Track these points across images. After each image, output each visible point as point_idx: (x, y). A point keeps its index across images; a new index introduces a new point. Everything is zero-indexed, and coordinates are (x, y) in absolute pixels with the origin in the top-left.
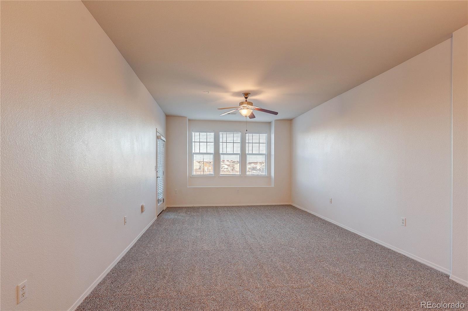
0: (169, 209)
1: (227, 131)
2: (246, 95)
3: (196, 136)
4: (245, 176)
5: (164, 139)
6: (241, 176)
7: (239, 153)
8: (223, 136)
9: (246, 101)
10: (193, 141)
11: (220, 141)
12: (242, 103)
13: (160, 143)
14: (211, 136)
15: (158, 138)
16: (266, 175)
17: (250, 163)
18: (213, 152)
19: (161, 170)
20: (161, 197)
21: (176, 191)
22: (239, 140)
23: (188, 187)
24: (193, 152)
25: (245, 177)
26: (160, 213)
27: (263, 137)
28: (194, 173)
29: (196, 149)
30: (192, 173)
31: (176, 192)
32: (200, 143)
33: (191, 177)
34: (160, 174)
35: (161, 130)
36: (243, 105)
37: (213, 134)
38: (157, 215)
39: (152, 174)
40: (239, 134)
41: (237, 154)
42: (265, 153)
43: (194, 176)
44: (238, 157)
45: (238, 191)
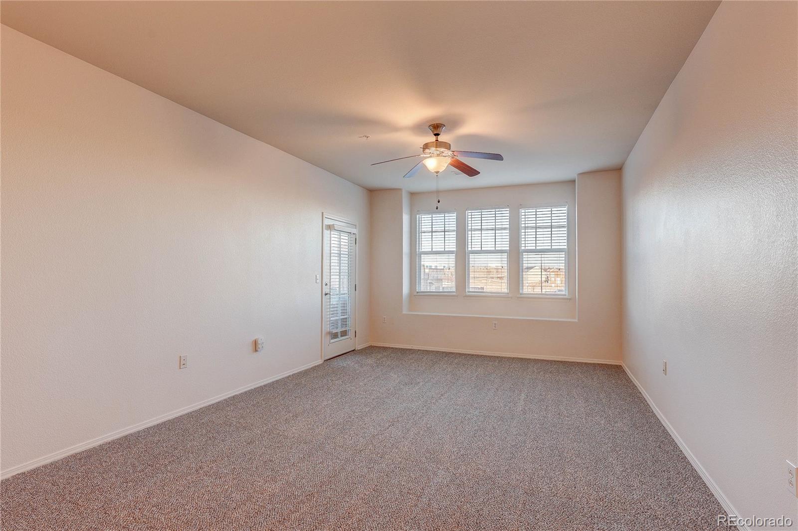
2: (436, 128)
3: (425, 221)
4: (518, 296)
5: (351, 230)
6: (511, 296)
7: (508, 249)
8: (474, 218)
9: (437, 141)
10: (426, 229)
11: (469, 228)
14: (452, 220)
15: (330, 229)
16: (565, 295)
18: (455, 250)
21: (384, 318)
22: (506, 223)
23: (404, 313)
24: (420, 250)
25: (518, 298)
26: (338, 354)
27: (560, 214)
29: (425, 244)
31: (384, 321)
32: (433, 234)
33: (414, 295)
35: (347, 216)
36: (429, 150)
37: (455, 215)
38: (327, 358)
40: (506, 212)
41: (502, 252)
42: (566, 247)
43: (421, 294)
44: (503, 257)
45: (495, 327)
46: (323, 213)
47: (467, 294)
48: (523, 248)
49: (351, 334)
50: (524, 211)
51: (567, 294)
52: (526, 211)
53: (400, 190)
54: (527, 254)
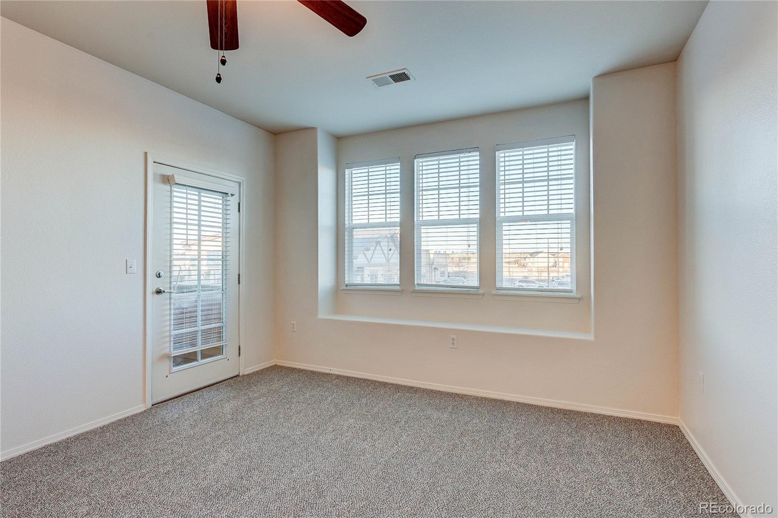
4: (493, 292)
6: (480, 291)
7: (478, 215)
16: (572, 292)
18: (400, 220)
21: (294, 325)
23: (319, 317)
25: (493, 295)
27: (563, 156)
31: (293, 328)
32: (370, 197)
33: (342, 290)
37: (399, 166)
38: (155, 401)
40: (474, 159)
41: (468, 222)
42: (572, 211)
43: (352, 288)
44: (471, 229)
45: (453, 344)
46: (146, 154)
47: (417, 288)
48: (502, 215)
49: (230, 351)
50: (503, 155)
51: (574, 288)
52: (507, 154)
53: (312, 129)
54: (508, 224)
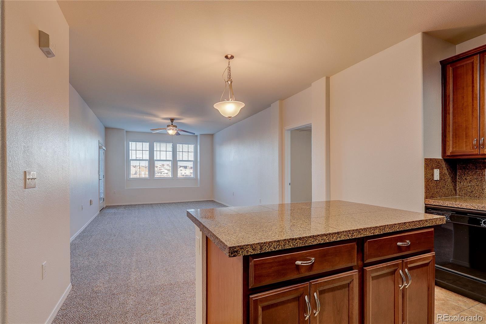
0: (108, 207)
1: (160, 141)
2: (172, 120)
3: (133, 145)
4: (176, 178)
5: (105, 148)
6: (173, 178)
7: (171, 159)
8: (157, 146)
9: (172, 124)
10: (130, 149)
11: (155, 150)
12: (168, 126)
13: (102, 152)
14: (146, 146)
15: (100, 148)
16: (194, 177)
17: (180, 167)
18: (148, 159)
19: (102, 174)
20: (102, 196)
21: (115, 192)
22: (171, 149)
23: (126, 188)
24: (130, 159)
26: (101, 209)
27: (192, 147)
28: (132, 176)
29: (132, 155)
30: (129, 177)
32: (137, 151)
33: (128, 180)
34: (101, 177)
35: (102, 141)
36: (170, 127)
37: (148, 143)
38: (100, 210)
39: (95, 177)
40: (171, 145)
41: (169, 161)
42: (193, 160)
43: (131, 179)
46: (99, 140)
47: (155, 178)
50: (178, 145)
